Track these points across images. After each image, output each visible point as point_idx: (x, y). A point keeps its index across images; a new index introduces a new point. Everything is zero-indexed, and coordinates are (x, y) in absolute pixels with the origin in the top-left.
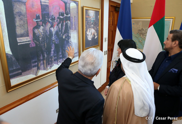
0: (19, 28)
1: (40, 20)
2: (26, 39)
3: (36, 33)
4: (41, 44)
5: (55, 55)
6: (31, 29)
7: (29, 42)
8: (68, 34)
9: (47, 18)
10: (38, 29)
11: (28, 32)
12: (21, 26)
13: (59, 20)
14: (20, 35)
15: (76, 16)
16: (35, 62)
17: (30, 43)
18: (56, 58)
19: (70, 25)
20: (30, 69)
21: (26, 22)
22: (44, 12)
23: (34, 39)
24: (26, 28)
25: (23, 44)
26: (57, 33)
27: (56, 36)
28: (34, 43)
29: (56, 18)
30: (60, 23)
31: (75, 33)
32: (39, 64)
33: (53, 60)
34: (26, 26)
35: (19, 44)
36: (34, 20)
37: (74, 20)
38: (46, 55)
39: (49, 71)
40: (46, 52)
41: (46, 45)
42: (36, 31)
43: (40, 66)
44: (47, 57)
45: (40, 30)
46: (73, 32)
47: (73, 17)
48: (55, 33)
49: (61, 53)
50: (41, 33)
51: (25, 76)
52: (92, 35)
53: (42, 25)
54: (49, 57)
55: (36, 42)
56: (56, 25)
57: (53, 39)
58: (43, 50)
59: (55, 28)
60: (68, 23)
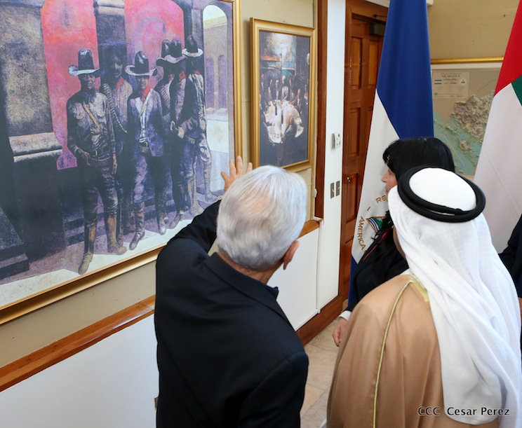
0: (18, 101)
1: (93, 71)
2: (45, 140)
3: (78, 118)
4: (96, 157)
5: (150, 197)
6: (59, 105)
7: (55, 152)
8: (195, 121)
9: (119, 64)
10: (85, 105)
11: (50, 114)
12: (23, 93)
13: (161, 70)
14: (21, 126)
15: (226, 56)
16: (77, 224)
17: (57, 156)
18: (153, 208)
19: (202, 89)
20: (59, 251)
21: (42, 79)
22: (109, 43)
23: (71, 139)
24: (43, 100)
25: (34, 160)
26: (155, 117)
27: (151, 128)
28: (71, 153)
29: (152, 62)
31: (222, 118)
32: (92, 233)
33: (141, 218)
34: (42, 93)
35: (16, 159)
36: (71, 70)
37: (219, 68)
38: (115, 199)
39: (129, 255)
40: (117, 188)
41: (115, 163)
42: (79, 111)
43: (95, 237)
44: (118, 206)
45: (95, 106)
46: (213, 112)
47: (215, 60)
48: (147, 118)
49: (169, 192)
50: (99, 117)
51: (42, 276)
52: (284, 126)
53: (102, 91)
54: (128, 206)
55: (81, 151)
56: (152, 90)
57: (141, 141)
58: (105, 179)
59: (147, 98)
60: (195, 80)
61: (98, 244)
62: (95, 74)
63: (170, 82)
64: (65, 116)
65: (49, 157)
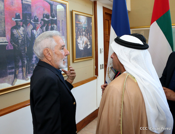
1: (20, 20)
2: (3, 39)
3: (14, 34)
4: (20, 47)
6: (8, 29)
7: (6, 43)
9: (29, 19)
10: (17, 30)
11: (5, 31)
13: (43, 22)
15: (64, 20)
16: (12, 68)
19: (56, 30)
21: (3, 20)
22: (26, 12)
23: (11, 40)
24: (3, 27)
28: (11, 45)
30: (44, 26)
32: (17, 72)
36: (13, 19)
37: (62, 24)
38: (26, 62)
40: (27, 58)
41: (26, 50)
42: (15, 32)
43: (18, 74)
44: (27, 64)
45: (20, 31)
50: (21, 34)
52: (84, 44)
53: (23, 26)
54: (30, 64)
55: (15, 44)
56: (39, 28)
58: (23, 55)
59: (38, 30)
60: (54, 27)
61: (19, 76)
62: (21, 21)
63: (46, 26)
65: (4, 45)
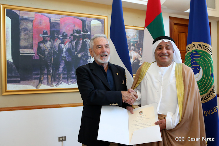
0: (24, 41)
1: (47, 36)
2: (30, 51)
3: (41, 47)
4: (46, 58)
6: (35, 43)
7: (33, 54)
9: (56, 35)
10: (44, 44)
11: (32, 45)
12: (25, 39)
13: (72, 37)
14: (23, 47)
16: (37, 74)
17: (33, 56)
18: (66, 76)
20: (30, 80)
21: (31, 37)
22: (53, 29)
23: (38, 52)
24: (31, 41)
25: (26, 55)
27: (67, 53)
28: (38, 56)
29: (69, 35)
32: (42, 78)
33: (61, 78)
35: (21, 54)
36: (40, 35)
39: (55, 88)
40: (53, 68)
41: (52, 60)
42: (42, 45)
43: (43, 79)
44: (52, 72)
45: (47, 44)
48: (66, 50)
49: (73, 72)
50: (48, 48)
51: (24, 86)
52: (132, 60)
53: (50, 41)
54: (56, 73)
55: (41, 55)
56: (68, 42)
57: (63, 56)
58: (48, 64)
59: (66, 45)
60: (86, 41)
61: (44, 82)
62: (48, 37)
63: (76, 41)
64: (37, 46)
65: (31, 55)
